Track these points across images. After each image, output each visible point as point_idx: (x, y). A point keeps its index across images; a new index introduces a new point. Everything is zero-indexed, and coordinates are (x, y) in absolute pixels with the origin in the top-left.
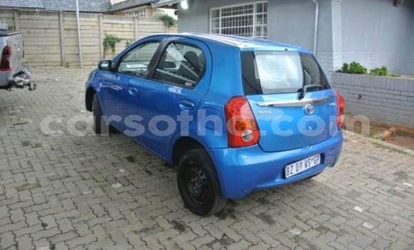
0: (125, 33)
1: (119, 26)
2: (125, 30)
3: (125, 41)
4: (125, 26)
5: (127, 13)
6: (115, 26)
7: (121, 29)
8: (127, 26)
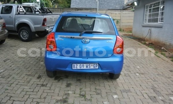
0: (117, 17)
1: (114, 14)
2: (117, 16)
3: (117, 20)
4: (117, 14)
5: (129, 9)
6: (113, 14)
7: (115, 15)
8: (118, 14)
